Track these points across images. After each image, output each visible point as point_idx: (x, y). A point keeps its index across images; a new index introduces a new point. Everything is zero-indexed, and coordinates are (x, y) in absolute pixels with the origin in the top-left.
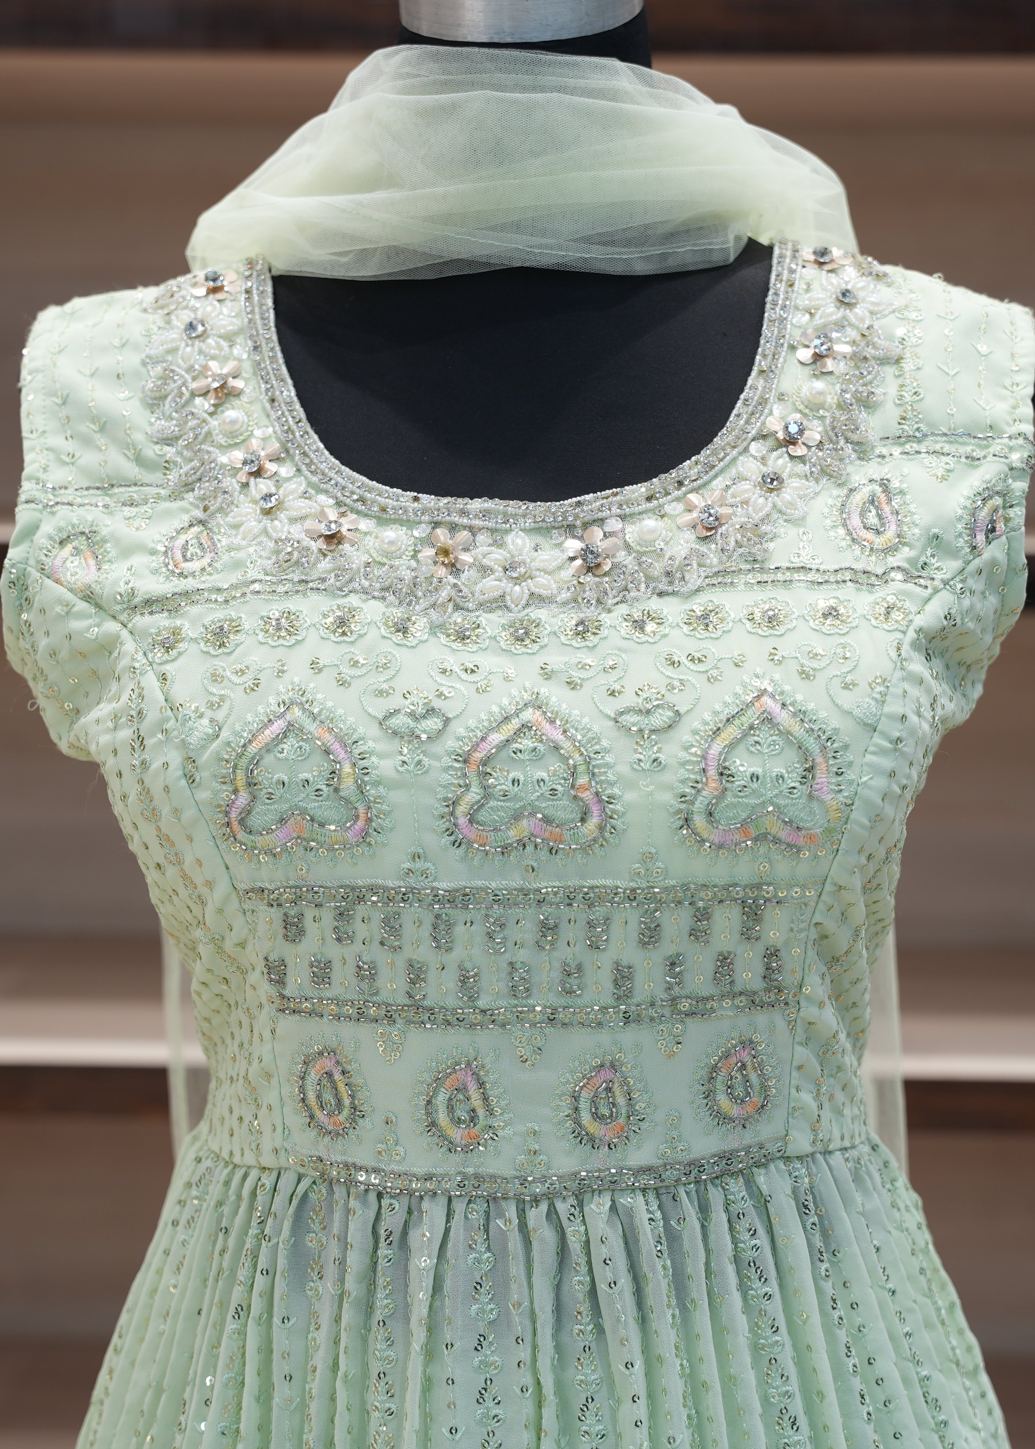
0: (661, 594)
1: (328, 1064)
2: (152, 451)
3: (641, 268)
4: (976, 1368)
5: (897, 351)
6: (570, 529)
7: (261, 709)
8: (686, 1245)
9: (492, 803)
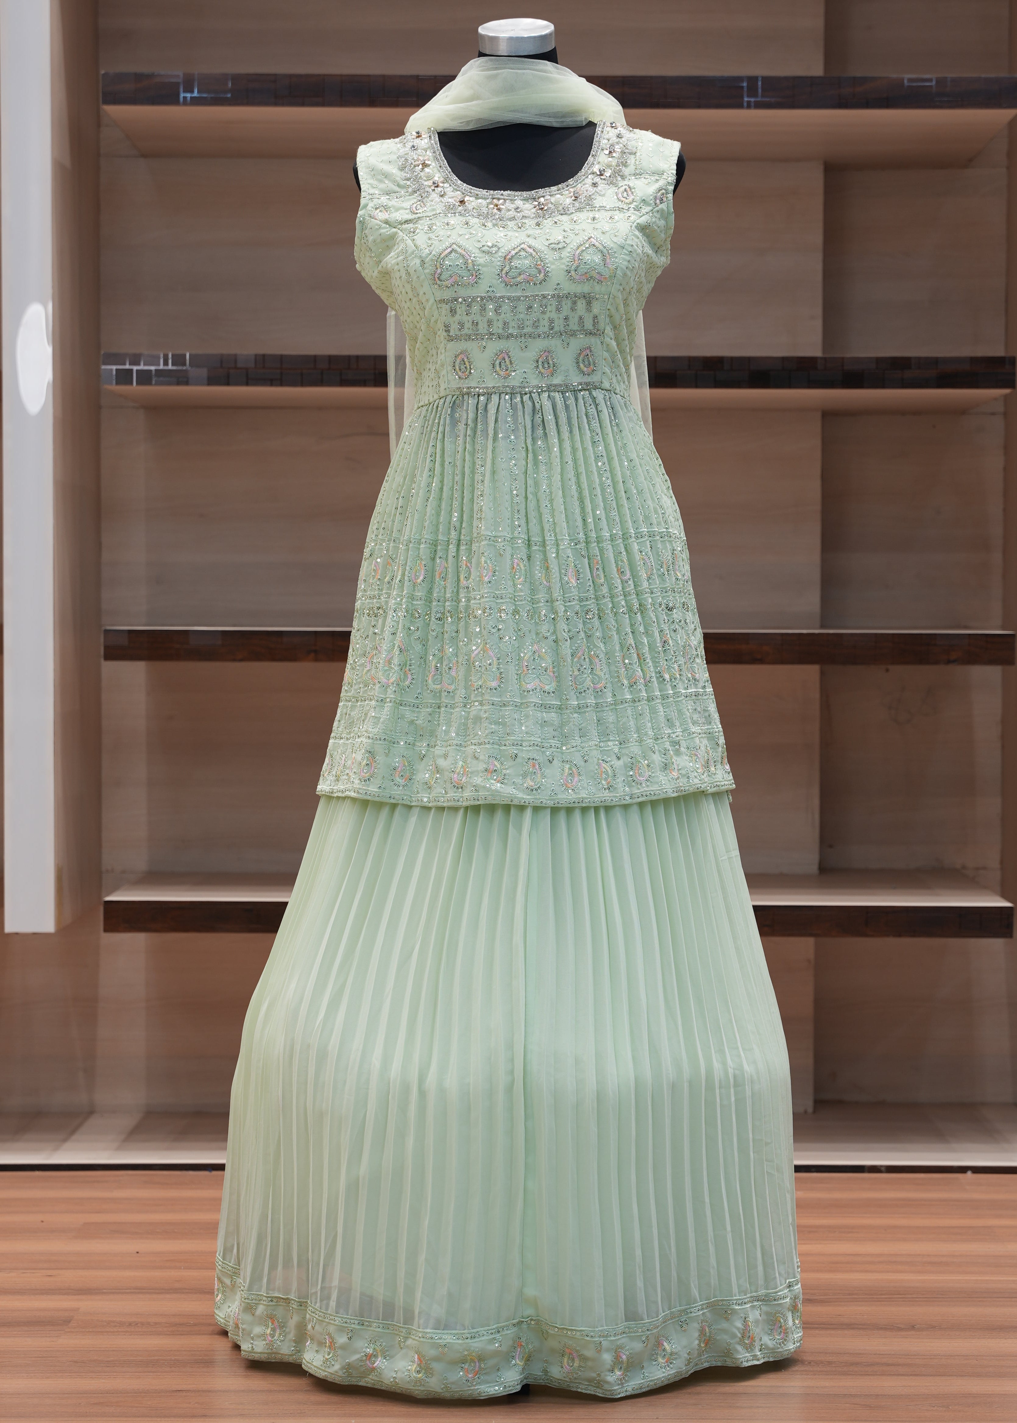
0: (562, 214)
1: (462, 356)
2: (402, 183)
3: (555, 125)
4: (669, 487)
5: (634, 150)
6: (534, 199)
7: (444, 246)
8: (571, 409)
9: (513, 270)
